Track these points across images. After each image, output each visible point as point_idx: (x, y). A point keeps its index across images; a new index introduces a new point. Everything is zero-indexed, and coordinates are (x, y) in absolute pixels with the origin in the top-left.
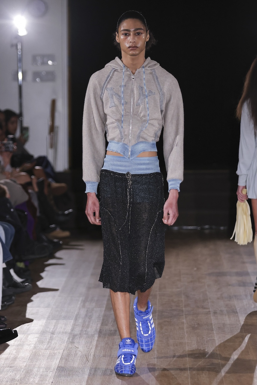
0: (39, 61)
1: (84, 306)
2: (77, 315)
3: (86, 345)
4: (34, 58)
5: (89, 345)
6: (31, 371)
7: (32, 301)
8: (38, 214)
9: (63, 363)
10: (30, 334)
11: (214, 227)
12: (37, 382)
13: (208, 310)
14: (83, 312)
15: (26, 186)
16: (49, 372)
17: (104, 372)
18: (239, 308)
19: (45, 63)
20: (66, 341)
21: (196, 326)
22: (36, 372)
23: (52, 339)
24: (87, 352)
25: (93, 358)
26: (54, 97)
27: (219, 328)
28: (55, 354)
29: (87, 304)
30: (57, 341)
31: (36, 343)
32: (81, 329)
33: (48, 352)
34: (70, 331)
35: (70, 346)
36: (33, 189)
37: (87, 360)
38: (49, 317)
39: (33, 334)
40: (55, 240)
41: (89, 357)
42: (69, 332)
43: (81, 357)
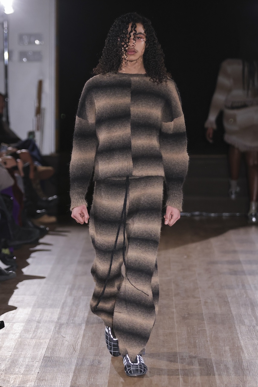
0: (26, 40)
1: (70, 294)
2: (64, 304)
3: (73, 334)
4: (21, 38)
5: (76, 335)
6: (17, 360)
7: (17, 288)
8: (24, 199)
9: (50, 353)
10: (15, 323)
11: (204, 214)
12: (22, 372)
13: (199, 299)
14: (70, 301)
15: (12, 171)
16: (35, 362)
17: (92, 363)
18: (230, 298)
19: (32, 43)
20: (52, 330)
21: (186, 316)
22: (21, 362)
23: (38, 328)
24: (74, 341)
25: (80, 348)
26: (41, 78)
27: (210, 318)
28: (41, 343)
29: (74, 292)
30: (43, 330)
31: (22, 332)
32: (67, 318)
33: (34, 341)
34: (56, 319)
35: (57, 336)
36: (19, 173)
37: (74, 350)
38: (34, 305)
39: (18, 323)
40: (42, 227)
41: (77, 347)
42: (56, 321)
43: (67, 347)
